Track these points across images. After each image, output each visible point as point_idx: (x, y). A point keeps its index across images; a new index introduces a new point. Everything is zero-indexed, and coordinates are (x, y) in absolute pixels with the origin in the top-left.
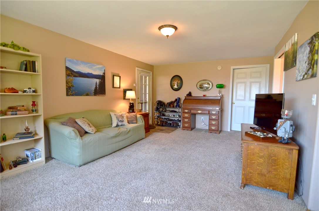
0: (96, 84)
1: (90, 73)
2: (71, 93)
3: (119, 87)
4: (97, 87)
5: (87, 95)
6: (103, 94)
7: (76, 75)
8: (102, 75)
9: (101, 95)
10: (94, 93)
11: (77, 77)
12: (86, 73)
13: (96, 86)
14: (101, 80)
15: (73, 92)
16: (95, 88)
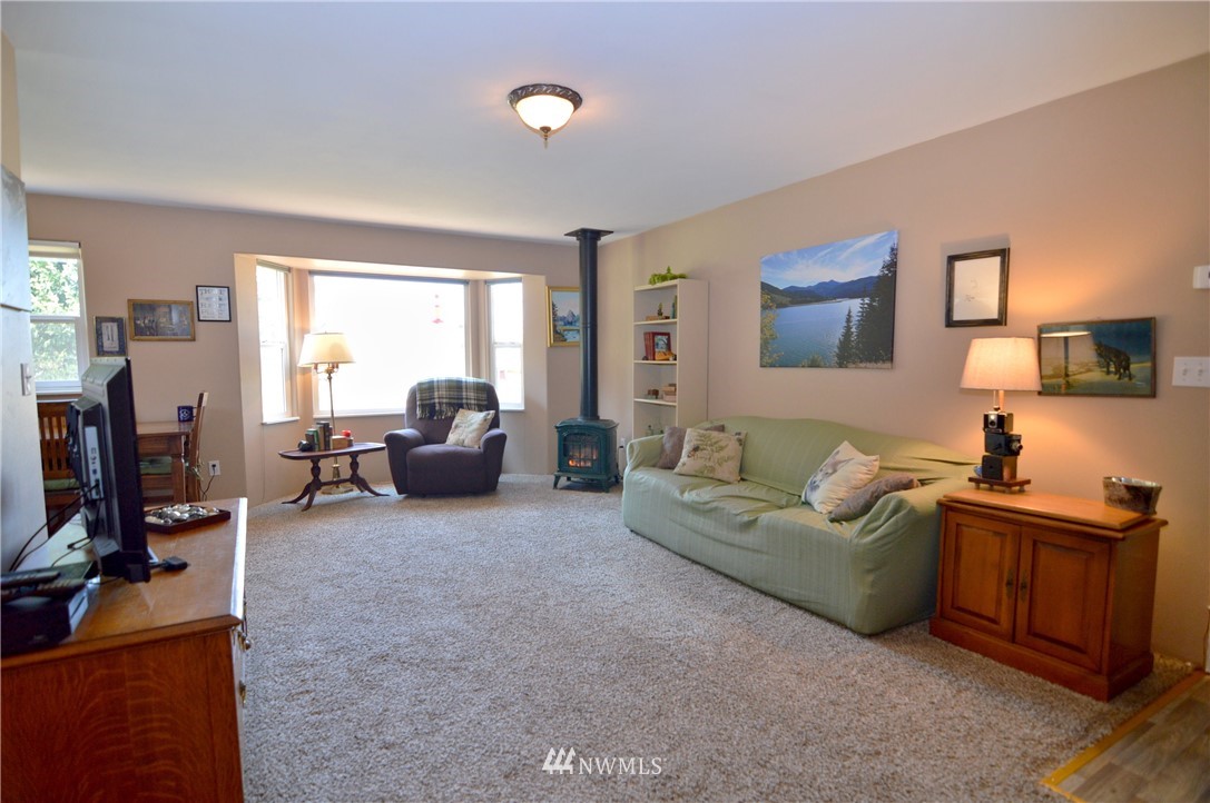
0: (848, 321)
1: (827, 280)
2: (770, 357)
3: (994, 315)
4: (853, 330)
5: (814, 364)
6: (876, 361)
7: (786, 300)
8: (879, 277)
9: (868, 365)
10: (838, 356)
11: (784, 306)
12: (812, 285)
13: (848, 328)
14: (872, 300)
15: (775, 355)
16: (842, 338)
